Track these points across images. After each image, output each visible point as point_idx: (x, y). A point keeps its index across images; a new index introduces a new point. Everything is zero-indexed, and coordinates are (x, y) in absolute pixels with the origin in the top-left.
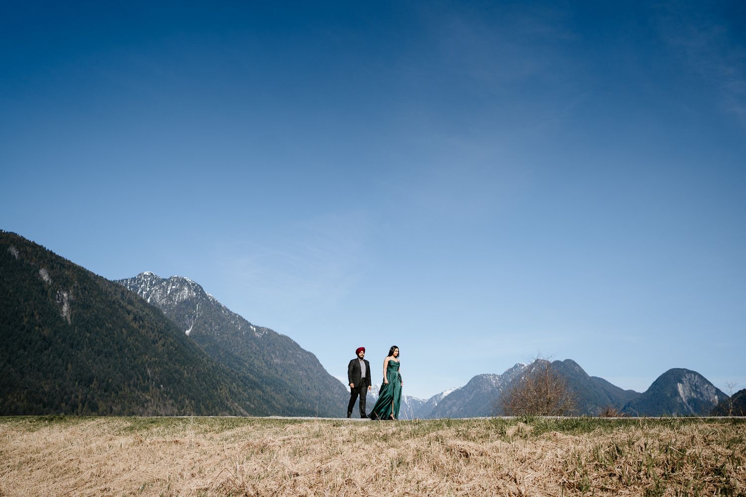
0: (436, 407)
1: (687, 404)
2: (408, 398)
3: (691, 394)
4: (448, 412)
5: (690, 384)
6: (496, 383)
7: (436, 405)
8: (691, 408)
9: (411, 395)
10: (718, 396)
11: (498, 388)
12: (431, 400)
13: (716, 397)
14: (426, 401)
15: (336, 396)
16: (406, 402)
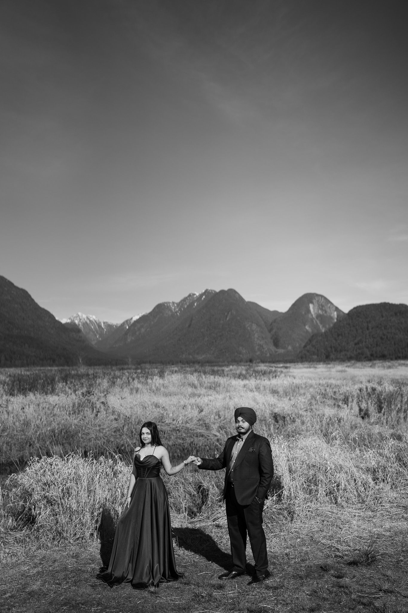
0: (128, 329)
1: (316, 319)
2: (104, 323)
3: (318, 311)
4: (137, 333)
5: (318, 303)
6: (174, 309)
7: (127, 327)
8: (318, 322)
9: (107, 321)
10: (337, 312)
11: (176, 313)
12: (123, 325)
13: (335, 313)
14: (118, 326)
15: (47, 324)
16: (103, 326)
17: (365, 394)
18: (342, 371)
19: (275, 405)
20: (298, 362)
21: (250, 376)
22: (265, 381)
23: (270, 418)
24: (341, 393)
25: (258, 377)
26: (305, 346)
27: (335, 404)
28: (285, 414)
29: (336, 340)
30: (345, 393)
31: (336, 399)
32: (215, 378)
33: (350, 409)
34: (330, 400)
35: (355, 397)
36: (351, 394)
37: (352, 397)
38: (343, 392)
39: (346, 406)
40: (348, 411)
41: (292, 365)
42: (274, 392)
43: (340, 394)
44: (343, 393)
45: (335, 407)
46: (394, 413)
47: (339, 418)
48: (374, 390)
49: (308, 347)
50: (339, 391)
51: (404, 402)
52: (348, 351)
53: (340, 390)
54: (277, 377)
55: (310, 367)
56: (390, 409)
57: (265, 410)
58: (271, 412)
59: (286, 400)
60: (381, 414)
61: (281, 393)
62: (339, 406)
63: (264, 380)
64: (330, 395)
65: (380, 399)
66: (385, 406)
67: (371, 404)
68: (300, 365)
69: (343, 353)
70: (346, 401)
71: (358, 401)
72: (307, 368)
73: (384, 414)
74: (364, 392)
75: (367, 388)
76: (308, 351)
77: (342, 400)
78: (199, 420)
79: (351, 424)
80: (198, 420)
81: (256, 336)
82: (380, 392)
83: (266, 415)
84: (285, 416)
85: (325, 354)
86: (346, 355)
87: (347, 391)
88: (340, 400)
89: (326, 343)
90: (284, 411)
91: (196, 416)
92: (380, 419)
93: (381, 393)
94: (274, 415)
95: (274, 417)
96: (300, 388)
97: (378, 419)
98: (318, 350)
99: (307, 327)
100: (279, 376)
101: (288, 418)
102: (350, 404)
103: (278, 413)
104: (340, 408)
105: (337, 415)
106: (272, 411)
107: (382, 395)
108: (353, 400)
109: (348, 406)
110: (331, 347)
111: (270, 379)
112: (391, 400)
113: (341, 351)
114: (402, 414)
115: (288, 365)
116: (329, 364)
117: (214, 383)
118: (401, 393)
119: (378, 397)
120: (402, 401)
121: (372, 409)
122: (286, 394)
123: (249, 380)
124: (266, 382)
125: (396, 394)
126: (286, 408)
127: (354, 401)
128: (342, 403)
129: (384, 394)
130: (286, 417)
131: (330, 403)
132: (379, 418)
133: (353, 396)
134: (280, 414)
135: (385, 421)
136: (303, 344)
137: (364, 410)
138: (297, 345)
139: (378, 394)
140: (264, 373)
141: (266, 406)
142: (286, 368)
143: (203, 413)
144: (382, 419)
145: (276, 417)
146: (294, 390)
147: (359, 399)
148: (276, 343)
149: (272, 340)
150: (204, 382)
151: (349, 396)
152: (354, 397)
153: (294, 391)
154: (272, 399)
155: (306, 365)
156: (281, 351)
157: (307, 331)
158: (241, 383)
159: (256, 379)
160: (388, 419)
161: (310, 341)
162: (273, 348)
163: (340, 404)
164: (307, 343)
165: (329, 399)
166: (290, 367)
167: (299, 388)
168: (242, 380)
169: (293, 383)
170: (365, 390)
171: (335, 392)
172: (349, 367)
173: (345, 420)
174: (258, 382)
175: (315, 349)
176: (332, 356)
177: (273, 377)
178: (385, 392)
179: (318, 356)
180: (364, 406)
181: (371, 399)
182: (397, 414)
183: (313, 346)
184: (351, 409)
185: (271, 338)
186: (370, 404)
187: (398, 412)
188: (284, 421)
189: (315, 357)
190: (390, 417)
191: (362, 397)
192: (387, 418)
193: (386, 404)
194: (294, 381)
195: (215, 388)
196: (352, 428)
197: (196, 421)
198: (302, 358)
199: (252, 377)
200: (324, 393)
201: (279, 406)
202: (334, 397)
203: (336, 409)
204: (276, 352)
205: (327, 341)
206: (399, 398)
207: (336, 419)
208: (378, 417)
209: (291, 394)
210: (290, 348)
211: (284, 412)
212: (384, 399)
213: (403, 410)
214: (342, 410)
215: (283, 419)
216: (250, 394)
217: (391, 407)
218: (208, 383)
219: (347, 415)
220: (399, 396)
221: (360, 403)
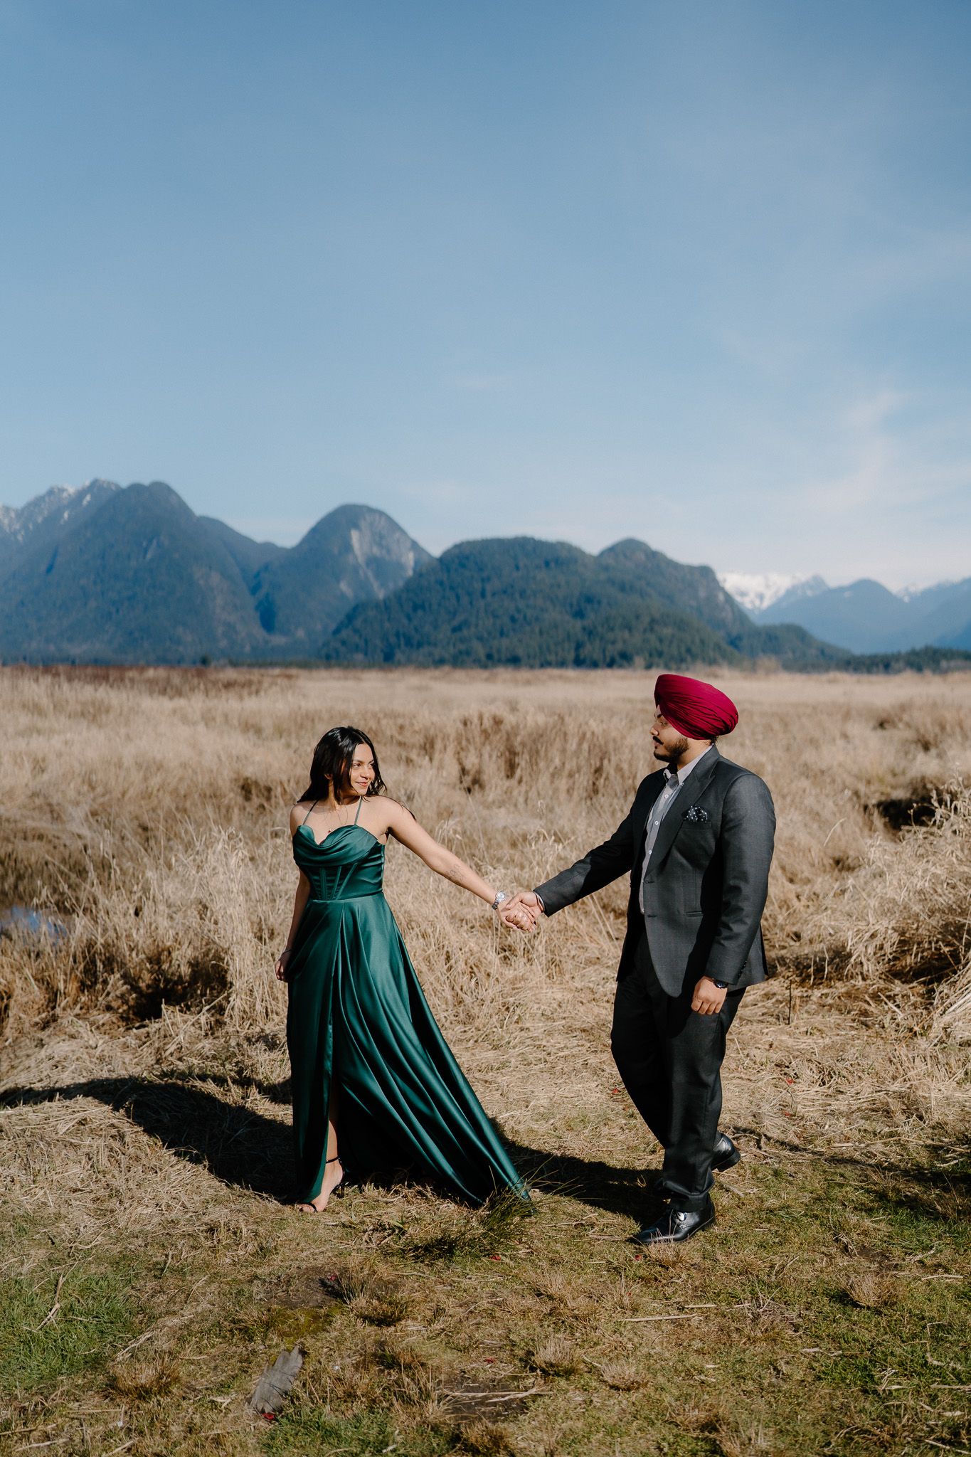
1: (365, 567)
3: (371, 549)
5: (371, 531)
6: (10, 526)
8: (370, 575)
10: (414, 553)
11: (15, 533)
13: (411, 555)
17: (477, 732)
18: (419, 688)
19: (246, 758)
20: (317, 667)
21: (192, 689)
22: (230, 701)
23: (232, 790)
24: (417, 728)
25: (213, 693)
26: (337, 631)
27: (399, 759)
28: (272, 782)
29: (409, 619)
30: (427, 729)
31: (405, 744)
32: (96, 690)
33: (438, 769)
34: (388, 745)
35: (451, 739)
36: (441, 731)
37: (443, 739)
38: (421, 726)
39: (427, 758)
40: (432, 772)
41: (303, 673)
42: (251, 728)
43: (415, 732)
44: (420, 730)
45: (399, 764)
46: (544, 779)
47: (410, 789)
48: (498, 722)
49: (345, 634)
50: (412, 725)
51: (569, 753)
52: (435, 645)
53: (415, 722)
54: (262, 693)
55: (346, 679)
56: (535, 768)
57: (218, 769)
58: (234, 776)
59: (277, 745)
60: (514, 782)
61: (268, 731)
62: (411, 761)
63: (227, 700)
64: (388, 733)
65: (512, 746)
66: (522, 761)
67: (490, 756)
68: (323, 673)
69: (425, 650)
70: (428, 747)
71: (459, 748)
72: (339, 679)
73: (520, 781)
74: (473, 727)
75: (481, 718)
76: (344, 643)
77: (418, 745)
78: (35, 795)
79: (438, 807)
80: (29, 793)
81: (219, 601)
82: (512, 728)
83: (220, 783)
84: (270, 784)
85: (382, 651)
86: (431, 654)
87: (432, 723)
88: (413, 746)
89: (387, 625)
90: (270, 773)
91: (26, 785)
92: (511, 793)
93: (515, 731)
94: (241, 782)
95: (243, 788)
96: (316, 721)
97: (506, 793)
98: (366, 641)
99: (344, 586)
100: (266, 691)
101: (279, 790)
102: (437, 756)
103: (254, 778)
104: (413, 765)
105: (404, 783)
106: (238, 773)
107: (516, 735)
108: (445, 748)
109: (431, 759)
110: (397, 635)
111: (241, 698)
112: (539, 747)
113: (420, 645)
114: (564, 781)
115: (293, 671)
116: (391, 671)
117: (93, 704)
118: (563, 729)
119: (508, 739)
120: (564, 751)
121: (493, 770)
122: (280, 732)
123: (189, 700)
124: (231, 704)
125: (552, 730)
126: (276, 765)
127: (448, 750)
128: (419, 755)
129: (523, 733)
130: (273, 787)
131: (389, 753)
132: (508, 792)
133: (445, 737)
134: (259, 781)
135: (521, 800)
136: (333, 626)
137: (473, 772)
138: (319, 627)
139: (508, 734)
140: (228, 685)
141: (224, 759)
142: (289, 677)
143: (46, 777)
144: (515, 793)
145: (246, 789)
146: (302, 725)
147: (460, 743)
148: (268, 619)
149: (259, 614)
150: (67, 701)
151: (436, 736)
152: (448, 739)
153: (301, 727)
154: (240, 743)
155: (337, 673)
156: (278, 640)
157: (343, 595)
158: (167, 704)
159: (207, 696)
160: (530, 794)
161: (350, 618)
162: (259, 632)
163: (414, 756)
164: (342, 623)
165: (385, 744)
166: (297, 677)
167: (313, 720)
168: (171, 698)
169: (300, 708)
170: (476, 721)
171: (402, 728)
172: (435, 679)
173: (424, 795)
174: (212, 703)
175: (361, 636)
176: (399, 656)
177: (250, 694)
178: (525, 726)
179: (366, 654)
180: (471, 761)
181: (490, 744)
182: (552, 782)
183: (356, 631)
184: (440, 768)
185: (257, 608)
186: (486, 756)
187: (553, 775)
188: (268, 799)
189: (359, 657)
190: (534, 789)
191: (468, 740)
192: (527, 792)
193: (526, 756)
194: (303, 704)
195: (94, 716)
196: (440, 815)
197: (23, 797)
198: (328, 657)
199: (196, 691)
200: (374, 728)
201: (257, 758)
202: (400, 738)
203: (402, 767)
204: (267, 642)
205: (389, 619)
206: (558, 744)
207: (403, 792)
208: (505, 788)
209: (294, 736)
210: (301, 633)
211: (268, 776)
212: (523, 744)
213: (566, 773)
214: (418, 769)
215: (266, 793)
216: (184, 731)
217: (537, 764)
218: (77, 701)
219: (431, 781)
220: (558, 739)
221: (463, 754)
